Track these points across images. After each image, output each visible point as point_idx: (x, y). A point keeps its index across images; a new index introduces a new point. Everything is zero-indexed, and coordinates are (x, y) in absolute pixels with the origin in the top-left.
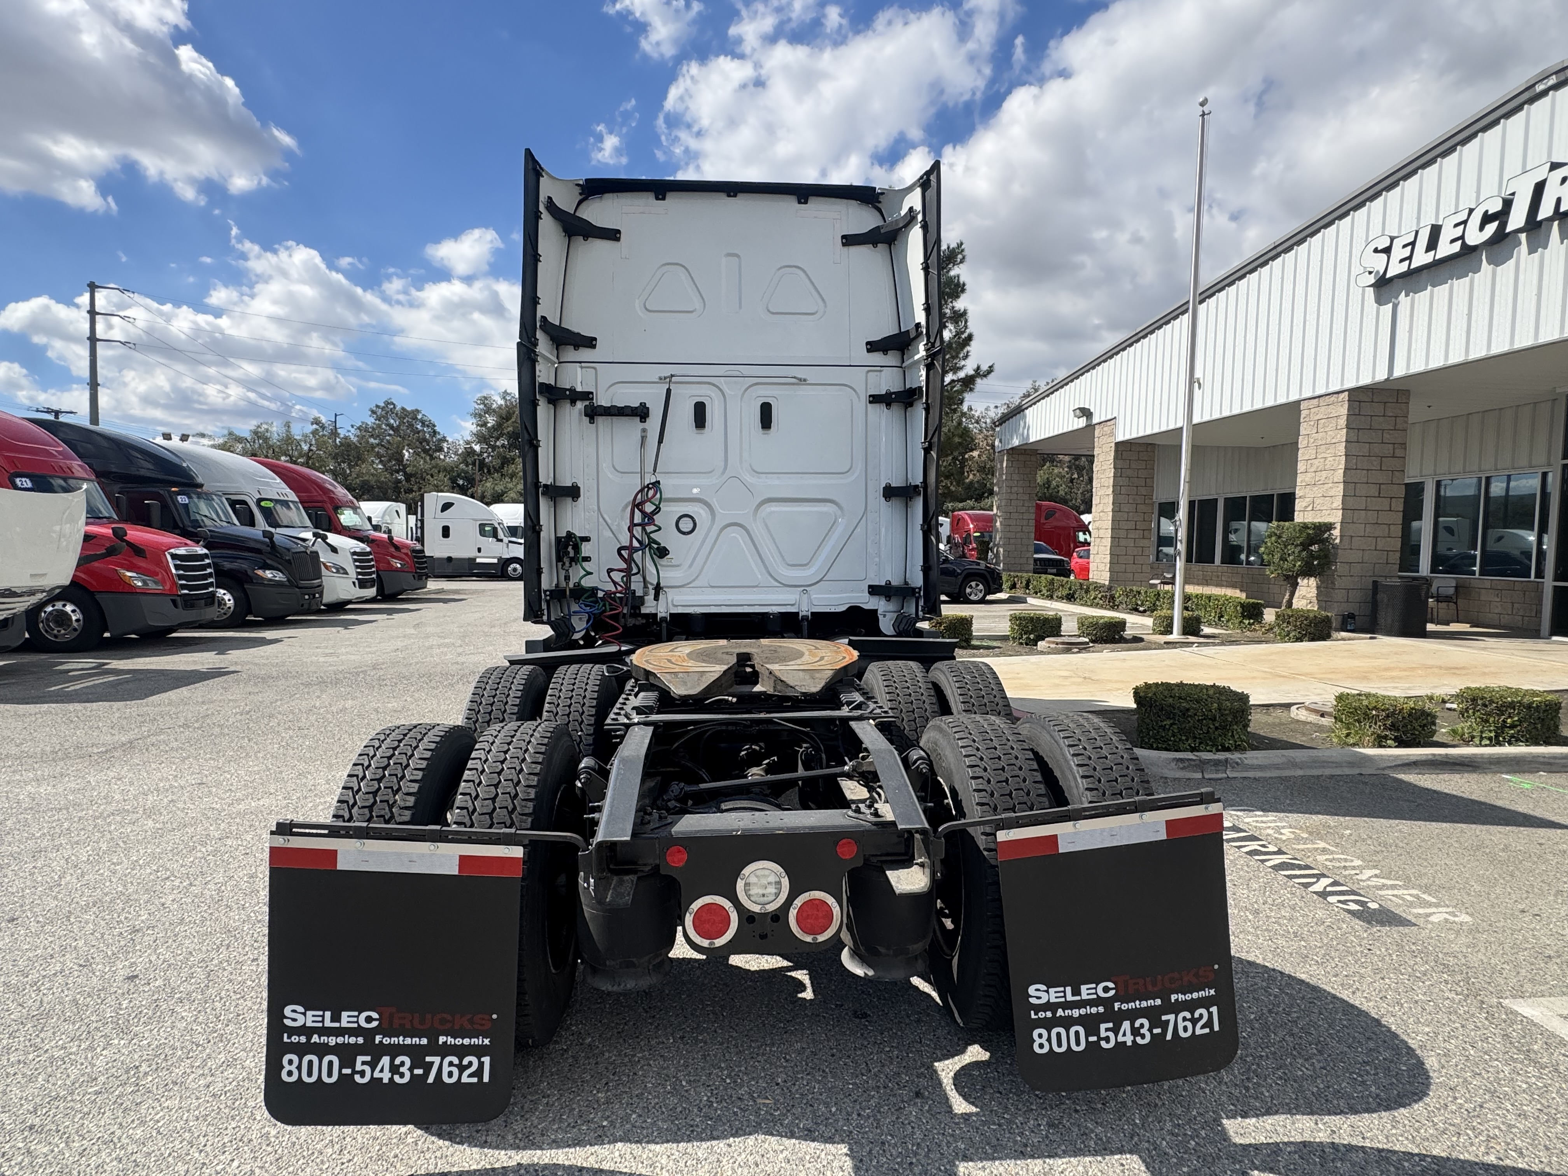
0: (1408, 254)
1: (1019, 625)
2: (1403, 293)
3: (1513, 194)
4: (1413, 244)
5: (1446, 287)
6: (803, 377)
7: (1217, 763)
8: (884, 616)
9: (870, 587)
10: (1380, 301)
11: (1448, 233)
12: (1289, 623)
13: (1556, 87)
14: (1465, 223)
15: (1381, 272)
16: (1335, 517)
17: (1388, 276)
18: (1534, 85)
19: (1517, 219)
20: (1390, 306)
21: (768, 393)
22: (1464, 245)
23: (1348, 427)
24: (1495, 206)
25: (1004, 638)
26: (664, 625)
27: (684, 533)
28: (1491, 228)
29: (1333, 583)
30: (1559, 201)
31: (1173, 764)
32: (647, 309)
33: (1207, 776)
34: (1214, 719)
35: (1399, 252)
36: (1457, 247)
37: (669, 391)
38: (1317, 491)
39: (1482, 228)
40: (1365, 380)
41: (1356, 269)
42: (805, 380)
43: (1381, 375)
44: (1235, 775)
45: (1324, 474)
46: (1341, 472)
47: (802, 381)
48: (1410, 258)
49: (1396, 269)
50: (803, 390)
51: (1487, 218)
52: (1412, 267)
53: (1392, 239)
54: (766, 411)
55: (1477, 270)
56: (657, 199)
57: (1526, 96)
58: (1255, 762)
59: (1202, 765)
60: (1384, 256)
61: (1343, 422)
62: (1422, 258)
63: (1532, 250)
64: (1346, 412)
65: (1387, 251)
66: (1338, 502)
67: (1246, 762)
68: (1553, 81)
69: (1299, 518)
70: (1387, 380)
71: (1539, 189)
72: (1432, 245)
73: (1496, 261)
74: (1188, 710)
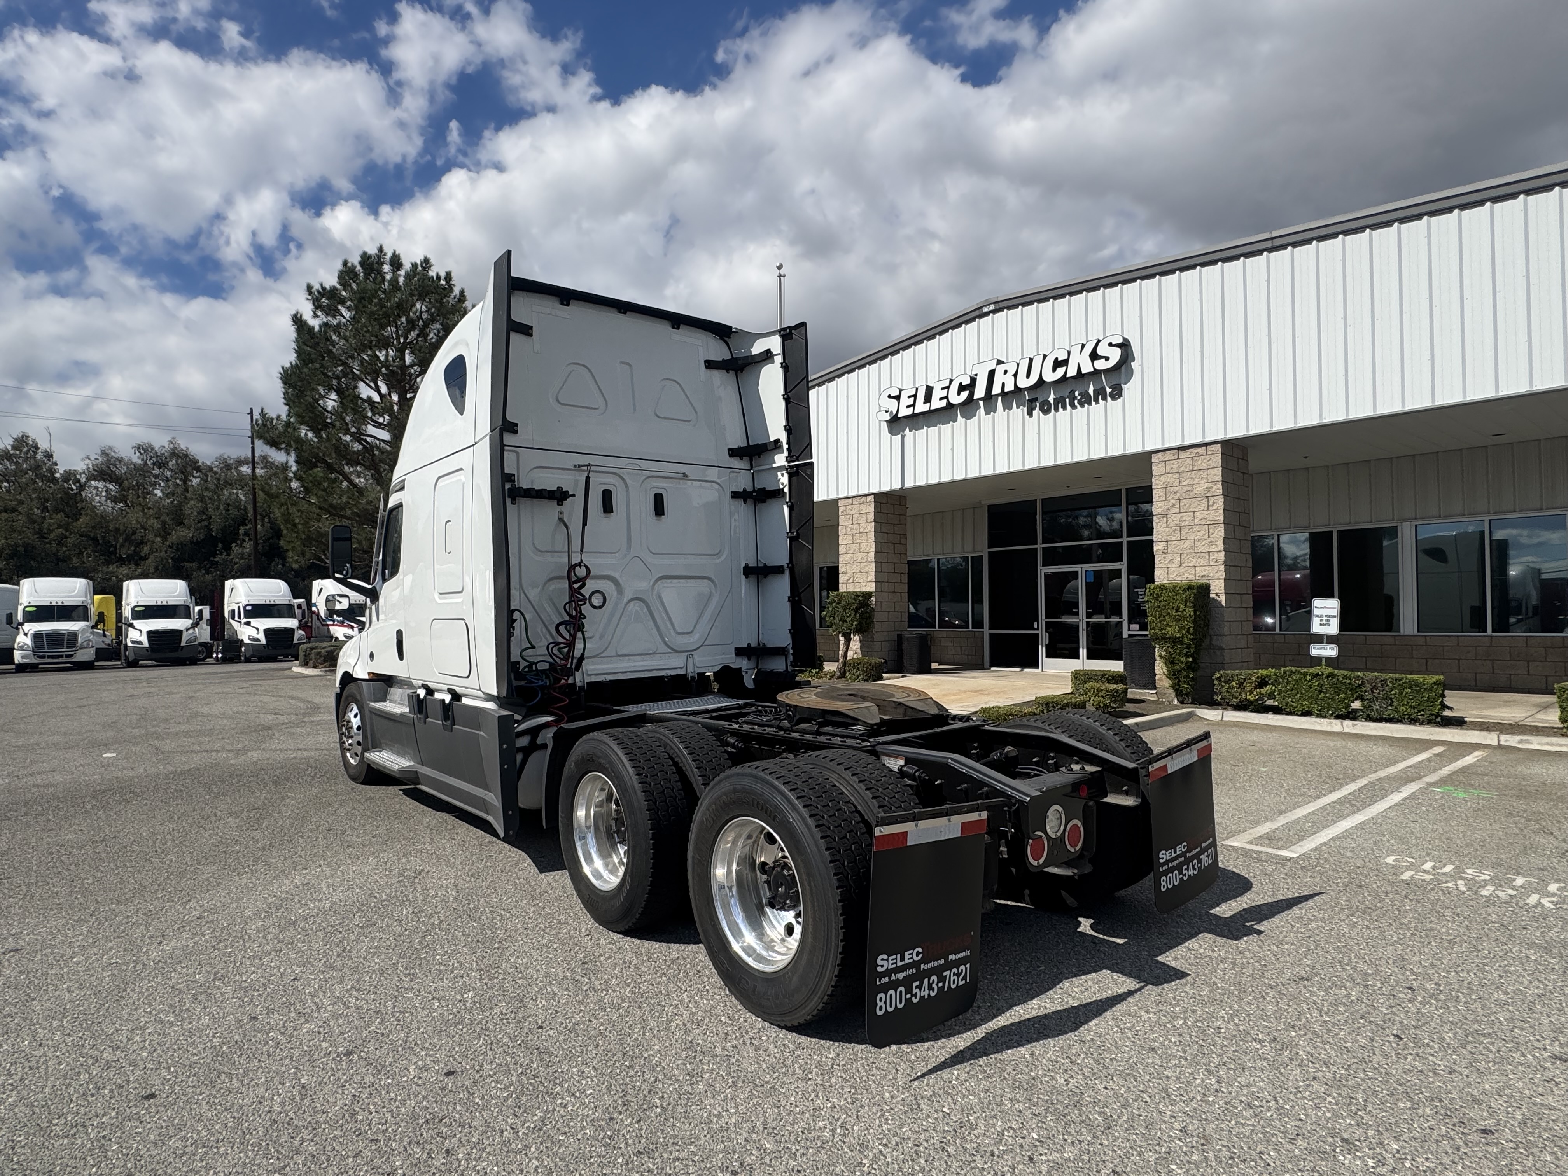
0: (912, 403)
2: (907, 430)
3: (976, 375)
4: (915, 396)
5: (936, 428)
6: (686, 473)
8: (747, 673)
9: (736, 649)
10: (892, 432)
11: (937, 394)
12: (858, 669)
13: (994, 312)
14: (948, 388)
15: (894, 413)
16: (871, 588)
17: (899, 415)
18: (981, 307)
19: (980, 392)
20: (899, 436)
21: (661, 485)
22: (949, 403)
23: (875, 521)
24: (966, 381)
27: (595, 608)
28: (965, 394)
29: (872, 637)
30: (1003, 384)
32: (558, 401)
35: (905, 401)
36: (944, 403)
37: (588, 478)
38: (855, 568)
39: (959, 394)
40: (886, 488)
41: (874, 408)
42: (689, 476)
43: (897, 486)
45: (860, 556)
46: (872, 554)
47: (685, 476)
48: (914, 405)
49: (904, 412)
50: (685, 484)
51: (961, 388)
52: (916, 412)
53: (901, 390)
54: (659, 501)
55: (955, 420)
56: (562, 304)
57: (977, 313)
60: (895, 401)
61: (871, 517)
62: (921, 407)
63: (987, 413)
64: (873, 510)
65: (898, 398)
66: (872, 577)
68: (992, 307)
69: (842, 589)
70: (901, 488)
71: (992, 374)
72: (928, 399)
73: (968, 416)
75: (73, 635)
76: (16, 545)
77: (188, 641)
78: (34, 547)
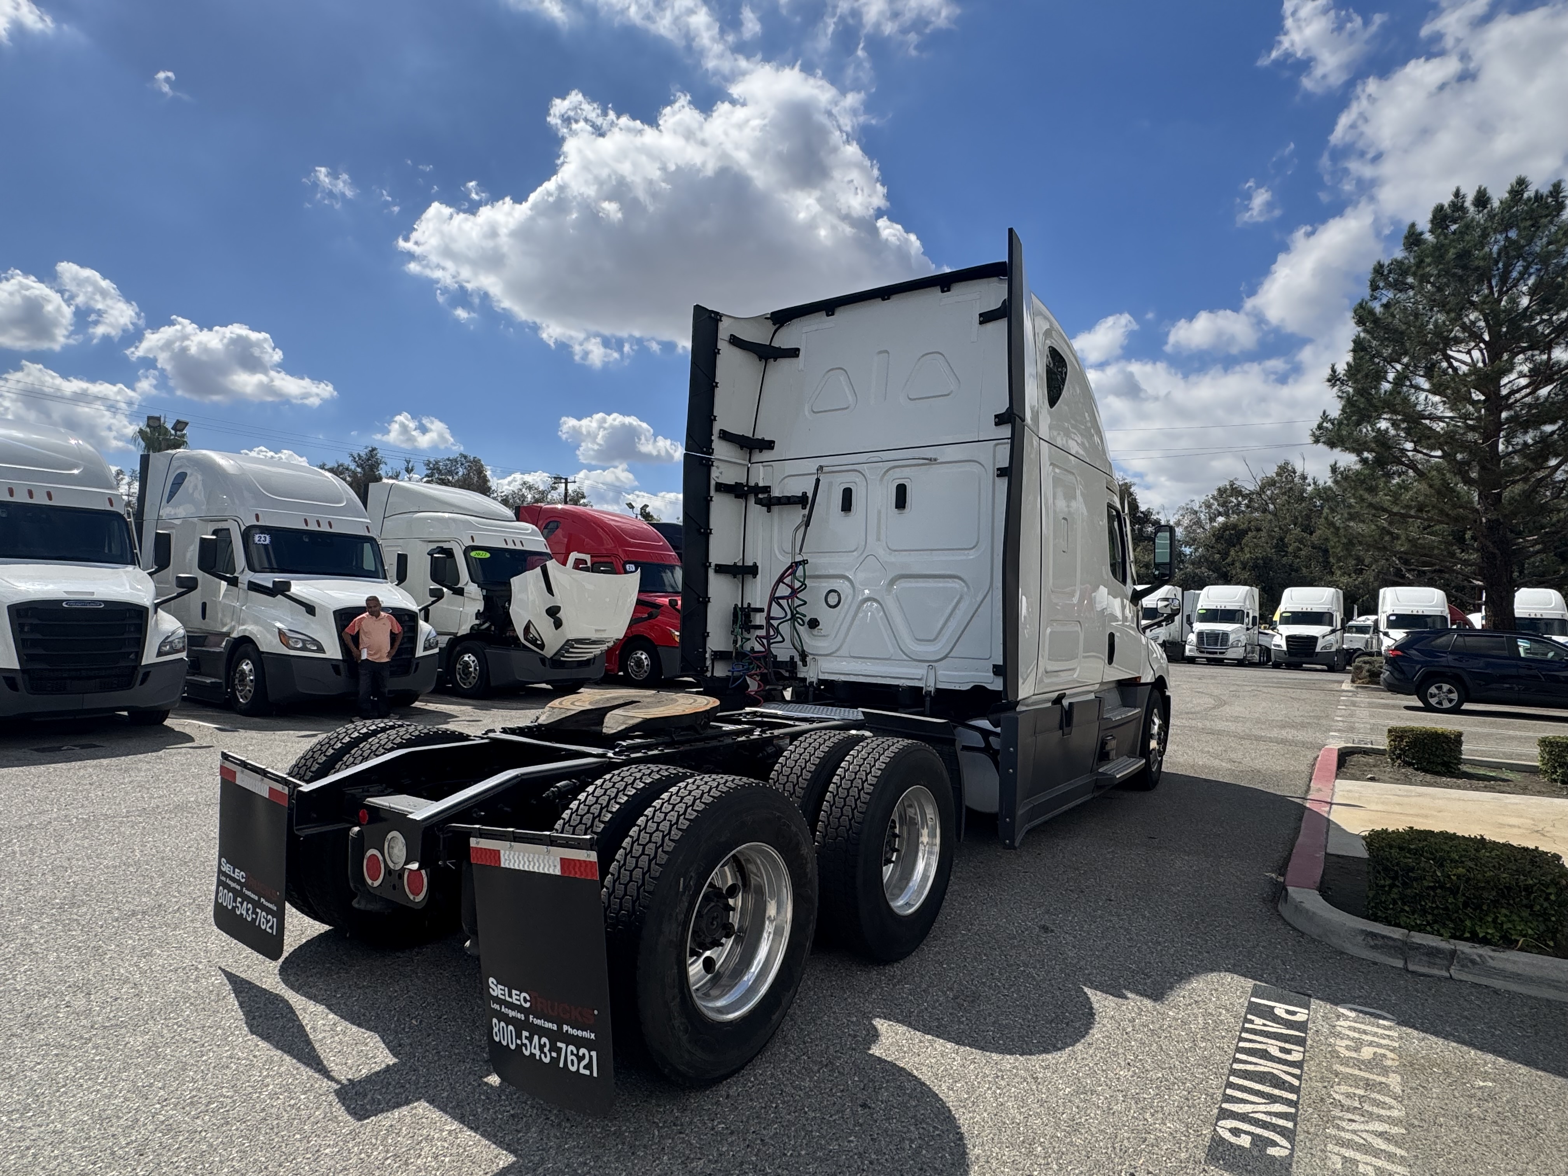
1: (1550, 753)
6: (933, 457)
7: (1433, 953)
9: (994, 666)
21: (904, 474)
25: (1532, 771)
26: (811, 689)
27: (831, 607)
31: (1360, 938)
32: (813, 411)
33: (1411, 967)
34: (1454, 891)
37: (818, 480)
42: (935, 460)
44: (1464, 977)
47: (932, 461)
50: (934, 469)
54: (901, 492)
58: (1509, 967)
59: (1405, 949)
67: (1491, 963)
74: (1412, 869)
75: (1225, 635)
76: (1257, 558)
77: (1324, 647)
78: (1271, 560)
